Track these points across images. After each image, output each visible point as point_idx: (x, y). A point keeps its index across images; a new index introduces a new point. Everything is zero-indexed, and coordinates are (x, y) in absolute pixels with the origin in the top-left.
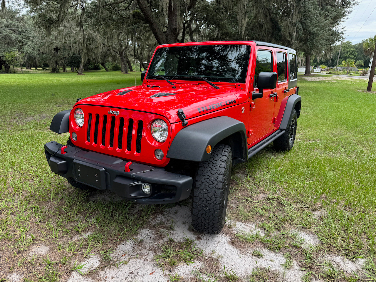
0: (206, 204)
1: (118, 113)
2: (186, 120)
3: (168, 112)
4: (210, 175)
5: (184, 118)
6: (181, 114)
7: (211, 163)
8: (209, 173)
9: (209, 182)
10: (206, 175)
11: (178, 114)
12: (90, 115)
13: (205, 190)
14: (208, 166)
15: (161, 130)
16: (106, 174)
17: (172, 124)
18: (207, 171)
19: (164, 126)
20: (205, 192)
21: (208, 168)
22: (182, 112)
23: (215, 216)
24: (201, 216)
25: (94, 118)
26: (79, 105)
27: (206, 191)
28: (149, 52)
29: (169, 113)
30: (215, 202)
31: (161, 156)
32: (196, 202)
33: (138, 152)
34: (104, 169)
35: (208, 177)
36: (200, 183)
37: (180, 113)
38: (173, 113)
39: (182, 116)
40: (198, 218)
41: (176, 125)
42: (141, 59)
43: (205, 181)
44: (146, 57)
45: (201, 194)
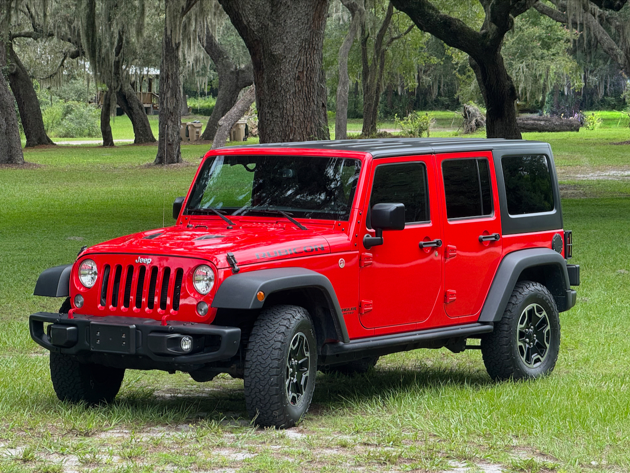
0: (260, 368)
1: (149, 261)
2: (237, 266)
3: (216, 256)
4: (267, 333)
5: (234, 262)
6: (231, 258)
7: (270, 321)
8: (265, 332)
9: (264, 341)
10: (262, 334)
11: (228, 259)
12: (108, 267)
13: (258, 352)
14: (265, 324)
15: (206, 279)
16: (137, 333)
17: (219, 270)
18: (263, 330)
19: (211, 273)
20: (259, 354)
21: (265, 326)
22: (232, 256)
23: (272, 385)
24: (255, 387)
25: (113, 271)
26: (89, 254)
27: (261, 352)
28: (175, 17)
29: (217, 258)
30: (271, 366)
31: (205, 311)
32: (249, 368)
33: (175, 309)
34: (134, 326)
35: (264, 336)
36: (254, 343)
37: (229, 257)
38: (222, 258)
39: (233, 260)
40: (252, 389)
41: (224, 271)
42: (113, 58)
43: (260, 340)
44: (148, 45)
45: (254, 357)
